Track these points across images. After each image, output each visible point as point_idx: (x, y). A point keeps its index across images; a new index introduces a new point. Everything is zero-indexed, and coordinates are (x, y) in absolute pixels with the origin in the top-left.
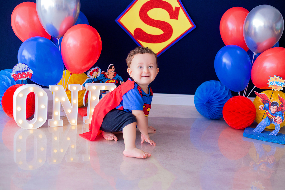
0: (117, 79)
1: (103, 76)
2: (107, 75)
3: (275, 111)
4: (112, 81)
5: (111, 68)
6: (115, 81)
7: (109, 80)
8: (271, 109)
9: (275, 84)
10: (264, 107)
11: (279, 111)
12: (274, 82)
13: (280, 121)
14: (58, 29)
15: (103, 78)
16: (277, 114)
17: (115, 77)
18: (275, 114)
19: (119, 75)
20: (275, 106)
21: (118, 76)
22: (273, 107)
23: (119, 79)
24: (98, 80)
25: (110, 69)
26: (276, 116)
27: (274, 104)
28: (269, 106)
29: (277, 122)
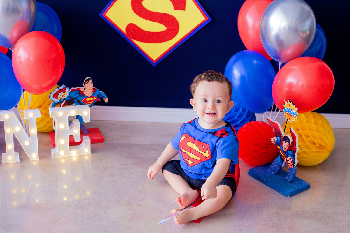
0: (98, 96)
1: (78, 92)
2: (83, 91)
3: (286, 149)
4: (92, 99)
5: (88, 83)
6: (95, 98)
7: (87, 97)
8: (283, 144)
9: (289, 112)
10: (276, 142)
11: (291, 150)
12: (288, 108)
13: (291, 164)
14: (8, 37)
15: (77, 95)
16: (288, 154)
17: (95, 93)
18: (286, 153)
19: (100, 91)
20: (287, 141)
21: (98, 92)
22: (285, 143)
23: (101, 95)
24: (72, 98)
25: (86, 84)
26: (287, 157)
27: (286, 139)
28: (281, 140)
29: (289, 165)
